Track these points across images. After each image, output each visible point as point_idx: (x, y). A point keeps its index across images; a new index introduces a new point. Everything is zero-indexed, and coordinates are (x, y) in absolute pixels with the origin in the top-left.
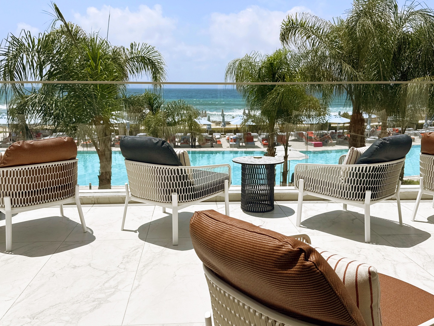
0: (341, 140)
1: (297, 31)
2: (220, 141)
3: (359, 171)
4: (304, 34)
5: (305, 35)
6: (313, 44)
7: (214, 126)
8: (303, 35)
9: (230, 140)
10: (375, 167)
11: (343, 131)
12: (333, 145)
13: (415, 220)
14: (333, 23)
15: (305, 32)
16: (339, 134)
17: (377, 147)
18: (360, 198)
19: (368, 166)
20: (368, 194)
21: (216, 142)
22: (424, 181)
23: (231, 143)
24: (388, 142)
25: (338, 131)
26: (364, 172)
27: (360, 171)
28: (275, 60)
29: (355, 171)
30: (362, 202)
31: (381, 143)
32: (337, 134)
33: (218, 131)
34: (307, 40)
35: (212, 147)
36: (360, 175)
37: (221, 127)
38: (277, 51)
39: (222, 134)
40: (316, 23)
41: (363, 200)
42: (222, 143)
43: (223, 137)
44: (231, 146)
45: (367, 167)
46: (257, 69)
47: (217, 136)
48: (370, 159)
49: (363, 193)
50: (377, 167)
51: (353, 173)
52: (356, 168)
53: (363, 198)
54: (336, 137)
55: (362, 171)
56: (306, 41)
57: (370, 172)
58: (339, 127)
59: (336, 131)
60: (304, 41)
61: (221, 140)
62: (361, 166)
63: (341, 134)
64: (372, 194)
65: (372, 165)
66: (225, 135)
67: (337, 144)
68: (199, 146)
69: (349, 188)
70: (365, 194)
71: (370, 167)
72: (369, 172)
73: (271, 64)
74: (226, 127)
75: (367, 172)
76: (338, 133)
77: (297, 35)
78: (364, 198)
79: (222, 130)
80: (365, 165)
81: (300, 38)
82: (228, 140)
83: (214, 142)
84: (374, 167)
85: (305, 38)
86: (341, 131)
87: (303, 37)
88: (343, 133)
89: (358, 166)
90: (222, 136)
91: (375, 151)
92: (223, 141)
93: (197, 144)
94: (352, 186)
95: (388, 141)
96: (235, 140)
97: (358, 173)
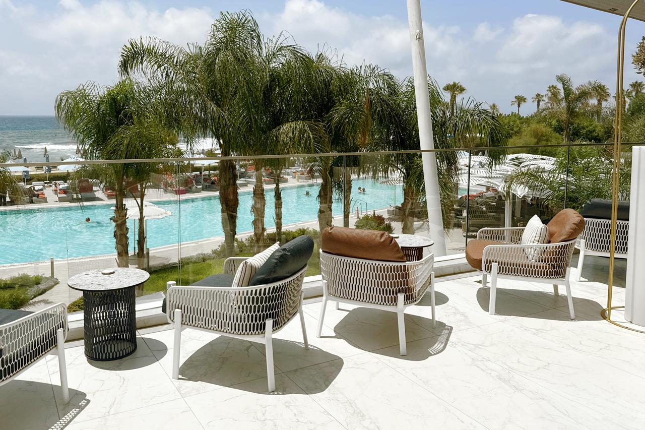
0: (208, 184)
1: (145, 58)
2: (43, 194)
3: (256, 294)
4: (154, 63)
5: (156, 63)
6: (167, 74)
7: (32, 171)
8: (152, 64)
9: (58, 191)
10: (276, 287)
11: (209, 172)
12: (198, 191)
13: (322, 335)
14: (189, 51)
15: (155, 60)
16: (205, 177)
17: (276, 261)
18: (259, 330)
19: (267, 286)
20: (269, 323)
21: (38, 196)
22: (328, 286)
23: (60, 196)
24: (289, 254)
25: (203, 173)
26: (262, 295)
27: (258, 295)
28: (118, 93)
29: (251, 294)
30: (262, 335)
31: (281, 256)
32: (203, 177)
33: (39, 179)
34: (159, 69)
35: (32, 202)
36: (257, 299)
37: (43, 172)
38: (120, 82)
39: (46, 183)
40: (168, 50)
41: (263, 332)
42: (46, 196)
43: (47, 187)
44: (61, 200)
45: (265, 289)
46: (95, 105)
47: (38, 186)
48: (269, 277)
49: (263, 323)
50: (277, 287)
51: (249, 298)
52: (252, 291)
53: (262, 330)
54: (202, 182)
55: (260, 294)
56: (157, 69)
57: (270, 294)
58: (204, 168)
59: (201, 173)
60: (155, 70)
61: (45, 191)
62: (258, 287)
63: (207, 177)
64: (273, 321)
65: (272, 285)
66: (51, 184)
67: (204, 189)
68: (12, 203)
69: (245, 318)
70: (265, 324)
71: (270, 288)
72: (268, 294)
73: (114, 100)
74: (52, 172)
75: (267, 295)
76: (204, 175)
77: (145, 63)
78: (264, 329)
79: (46, 177)
80: (263, 286)
81: (150, 66)
82: (56, 191)
83: (34, 195)
84: (274, 287)
85: (156, 66)
86: (207, 173)
87: (153, 66)
88: (209, 175)
89: (254, 288)
90: (46, 185)
91: (274, 267)
92: (49, 192)
93: (8, 199)
94: (248, 316)
95: (288, 252)
96: (65, 191)
97: (255, 297)
